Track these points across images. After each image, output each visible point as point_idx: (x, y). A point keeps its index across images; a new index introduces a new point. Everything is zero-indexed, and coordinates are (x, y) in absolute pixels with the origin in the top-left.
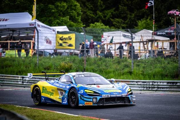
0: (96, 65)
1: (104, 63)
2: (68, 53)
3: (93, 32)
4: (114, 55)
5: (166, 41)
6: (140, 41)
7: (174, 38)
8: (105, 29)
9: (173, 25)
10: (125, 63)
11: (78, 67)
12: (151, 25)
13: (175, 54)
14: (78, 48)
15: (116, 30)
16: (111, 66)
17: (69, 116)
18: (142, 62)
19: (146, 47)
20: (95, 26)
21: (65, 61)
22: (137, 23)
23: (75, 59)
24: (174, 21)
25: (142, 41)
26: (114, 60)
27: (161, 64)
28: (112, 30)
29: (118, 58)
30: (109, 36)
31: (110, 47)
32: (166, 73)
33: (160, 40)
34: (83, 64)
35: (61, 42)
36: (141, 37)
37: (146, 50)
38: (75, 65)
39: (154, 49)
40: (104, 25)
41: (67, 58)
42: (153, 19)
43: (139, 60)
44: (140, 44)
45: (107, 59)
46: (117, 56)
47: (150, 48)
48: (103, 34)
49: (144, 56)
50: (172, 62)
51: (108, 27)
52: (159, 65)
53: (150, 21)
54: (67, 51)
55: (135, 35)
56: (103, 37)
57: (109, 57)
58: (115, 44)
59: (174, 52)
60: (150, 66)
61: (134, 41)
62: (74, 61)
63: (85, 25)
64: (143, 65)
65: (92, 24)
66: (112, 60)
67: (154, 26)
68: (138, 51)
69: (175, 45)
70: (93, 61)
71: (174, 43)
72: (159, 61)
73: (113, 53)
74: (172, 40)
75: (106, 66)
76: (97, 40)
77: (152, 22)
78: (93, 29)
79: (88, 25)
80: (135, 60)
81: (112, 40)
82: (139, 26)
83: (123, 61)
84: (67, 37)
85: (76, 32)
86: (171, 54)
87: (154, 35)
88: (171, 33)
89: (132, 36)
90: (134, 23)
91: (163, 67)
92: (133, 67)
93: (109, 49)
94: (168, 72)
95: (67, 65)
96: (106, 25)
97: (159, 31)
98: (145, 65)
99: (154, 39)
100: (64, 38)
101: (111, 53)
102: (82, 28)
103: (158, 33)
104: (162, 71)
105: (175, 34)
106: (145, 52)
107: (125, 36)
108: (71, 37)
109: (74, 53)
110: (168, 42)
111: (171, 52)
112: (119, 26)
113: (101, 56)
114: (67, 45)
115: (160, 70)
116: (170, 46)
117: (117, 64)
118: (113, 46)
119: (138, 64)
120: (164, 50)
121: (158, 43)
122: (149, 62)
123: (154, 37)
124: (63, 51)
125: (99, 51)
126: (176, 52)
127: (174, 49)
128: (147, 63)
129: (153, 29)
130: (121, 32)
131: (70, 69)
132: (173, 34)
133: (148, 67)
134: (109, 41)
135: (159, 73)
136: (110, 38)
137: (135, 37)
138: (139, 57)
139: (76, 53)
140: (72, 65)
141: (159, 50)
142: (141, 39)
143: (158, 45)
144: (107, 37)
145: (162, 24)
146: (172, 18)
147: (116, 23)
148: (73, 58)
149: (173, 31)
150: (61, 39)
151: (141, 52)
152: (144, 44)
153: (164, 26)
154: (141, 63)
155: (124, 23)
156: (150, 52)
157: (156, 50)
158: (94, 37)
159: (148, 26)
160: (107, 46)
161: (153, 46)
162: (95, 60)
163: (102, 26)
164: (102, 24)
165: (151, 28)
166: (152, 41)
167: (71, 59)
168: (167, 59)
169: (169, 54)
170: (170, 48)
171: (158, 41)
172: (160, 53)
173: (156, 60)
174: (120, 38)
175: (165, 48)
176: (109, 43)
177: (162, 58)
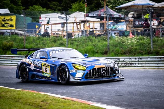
0: (35, 44)
1: (42, 42)
2: (9, 33)
3: (32, 14)
4: (50, 34)
5: (97, 22)
6: (73, 22)
7: (104, 19)
8: (42, 11)
9: (103, 8)
10: (60, 42)
11: (19, 46)
12: (83, 8)
13: (105, 33)
14: (18, 29)
15: (52, 12)
16: (48, 45)
17: (11, 90)
18: (76, 41)
19: (79, 27)
20: (33, 8)
21: (7, 40)
22: (71, 5)
23: (15, 38)
24: (104, 4)
25: (75, 22)
26: (51, 38)
27: (93, 42)
28: (49, 12)
29: (54, 37)
30: (47, 18)
31: (47, 27)
32: (97, 50)
33: (91, 21)
34: (23, 42)
35: (3, 23)
36: (74, 18)
37: (79, 30)
38: (16, 43)
39: (86, 29)
40: (41, 7)
41: (9, 38)
42: (86, 3)
43: (72, 39)
44: (74, 25)
45: (45, 38)
46: (53, 35)
47: (82, 29)
48: (40, 16)
49: (77, 35)
50: (102, 41)
51: (45, 9)
52: (90, 43)
53: (83, 4)
54: (9, 31)
55: (70, 16)
56: (41, 19)
57: (47, 37)
58: (52, 24)
59: (104, 32)
60: (82, 44)
61: (68, 22)
62: (15, 40)
63: (24, 8)
64: (76, 43)
65: (31, 7)
66: (49, 39)
67: (86, 8)
68: (72, 31)
69: (105, 25)
70: (32, 40)
71: (103, 23)
72: (91, 40)
73: (50, 33)
74: (102, 21)
75: (43, 44)
76: (35, 21)
77: (84, 5)
78: (32, 11)
79: (27, 8)
80: (70, 39)
81: (49, 21)
82: (73, 8)
83: (59, 40)
84: (9, 19)
85: (17, 15)
86: (100, 34)
87: (86, 16)
88: (101, 15)
89: (66, 18)
90: (69, 5)
91: (94, 45)
92: (68, 45)
93: (46, 29)
94: (98, 49)
95: (8, 44)
96: (43, 8)
97: (90, 13)
98: (78, 43)
99: (86, 20)
100: (6, 20)
101: (48, 33)
102: (22, 11)
103: (90, 15)
104: (93, 48)
105: (104, 15)
106: (78, 32)
107: (60, 18)
108: (12, 19)
109: (15, 33)
110: (98, 23)
111: (101, 31)
112: (55, 8)
113: (39, 35)
114: (8, 26)
115: (91, 47)
116: (101, 27)
117: (53, 43)
118: (50, 26)
119: (72, 42)
120: (95, 30)
121: (89, 24)
122: (81, 40)
123: (86, 18)
124: (5, 31)
125: (37, 31)
126: (106, 32)
127: (104, 29)
128: (80, 41)
129: (86, 11)
130: (57, 14)
131: (11, 47)
132: (102, 15)
133: (81, 45)
134: (46, 22)
135: (90, 50)
136: (48, 19)
137: (69, 19)
138: (72, 36)
139: (16, 33)
140: (13, 44)
141: (90, 29)
142: (74, 21)
143: (89, 25)
144: (44, 18)
145: (94, 6)
146: (102, 1)
147: (52, 6)
148: (14, 38)
149: (103, 13)
150: (4, 20)
151: (74, 32)
152: (77, 25)
153: (95, 8)
154: (74, 42)
155: (60, 6)
156: (82, 31)
157: (88, 30)
158: (33, 18)
159: (81, 9)
160: (45, 26)
161: (85, 26)
162: (34, 39)
163: (40, 8)
164: (40, 7)
165: (83, 10)
166: (84, 22)
167: (12, 38)
168: (97, 38)
169: (99, 34)
170: (100, 28)
171: (89, 22)
172: (92, 33)
173: (88, 39)
174: (56, 19)
175: (96, 28)
176: (46, 24)
177: (93, 37)
